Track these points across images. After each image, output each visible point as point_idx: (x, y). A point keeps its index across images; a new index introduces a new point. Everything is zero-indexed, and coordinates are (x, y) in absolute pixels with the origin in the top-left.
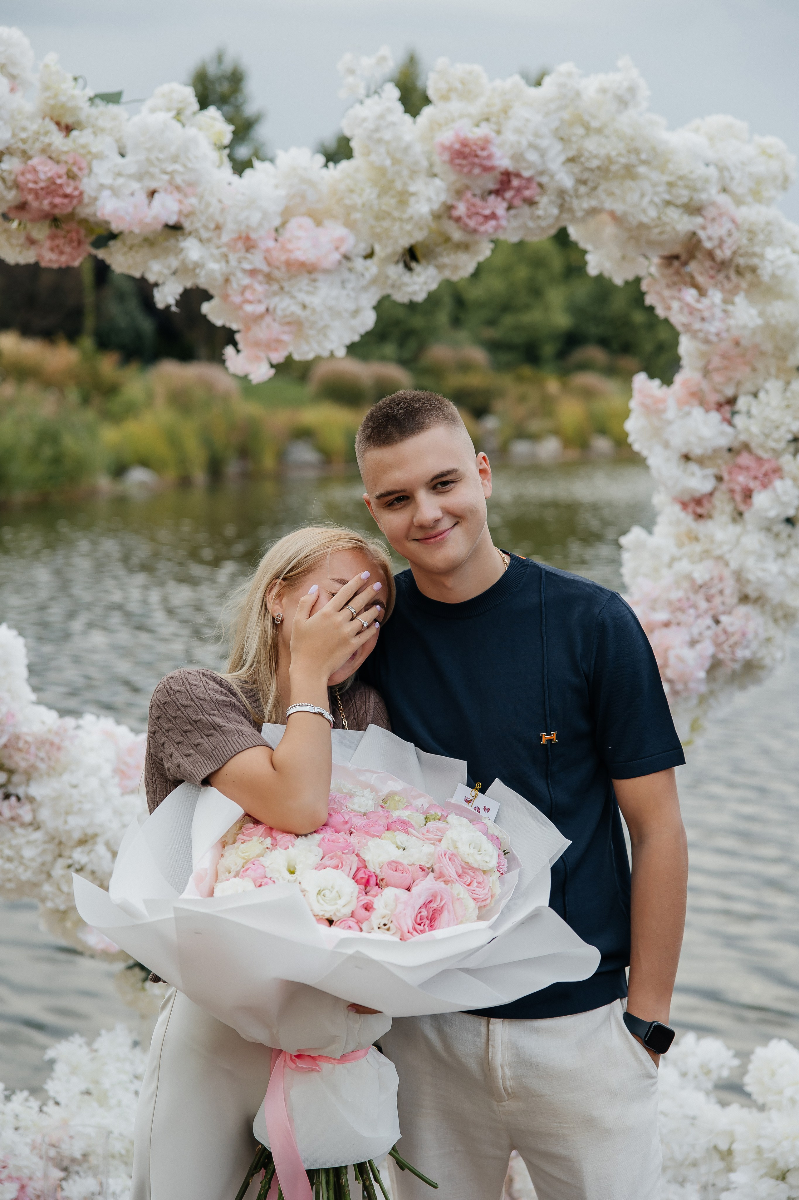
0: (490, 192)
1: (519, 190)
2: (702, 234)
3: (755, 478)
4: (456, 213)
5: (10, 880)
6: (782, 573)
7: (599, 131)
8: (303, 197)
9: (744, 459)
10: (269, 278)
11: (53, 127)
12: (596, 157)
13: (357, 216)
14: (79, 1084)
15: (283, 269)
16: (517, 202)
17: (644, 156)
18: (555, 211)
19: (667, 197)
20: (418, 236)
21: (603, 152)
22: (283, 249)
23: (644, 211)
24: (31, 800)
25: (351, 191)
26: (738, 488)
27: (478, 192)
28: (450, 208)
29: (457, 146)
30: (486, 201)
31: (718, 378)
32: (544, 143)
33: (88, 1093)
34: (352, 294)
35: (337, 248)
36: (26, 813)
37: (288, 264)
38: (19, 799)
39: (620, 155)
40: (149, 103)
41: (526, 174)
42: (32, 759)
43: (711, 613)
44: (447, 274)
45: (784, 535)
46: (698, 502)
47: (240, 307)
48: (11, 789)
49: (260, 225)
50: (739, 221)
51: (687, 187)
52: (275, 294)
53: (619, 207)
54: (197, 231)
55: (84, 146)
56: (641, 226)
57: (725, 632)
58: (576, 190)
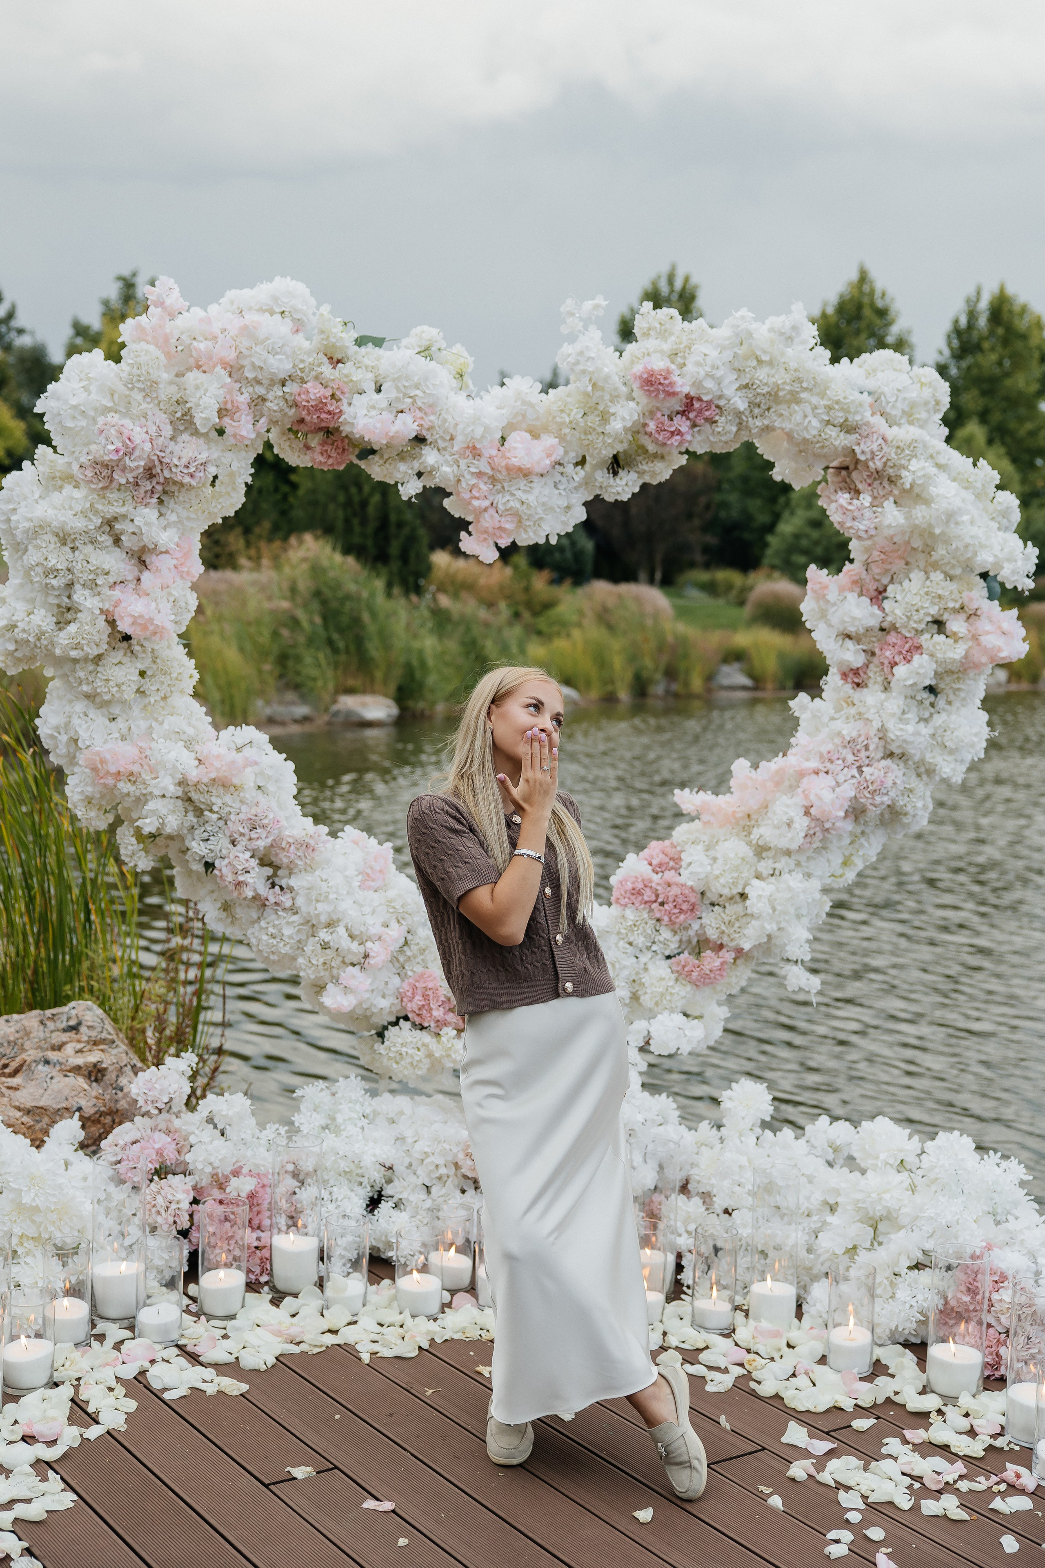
0: (678, 413)
1: (700, 412)
2: (856, 448)
3: (900, 653)
4: (648, 429)
5: (273, 953)
6: (917, 733)
7: (771, 363)
8: (524, 416)
9: (892, 638)
10: (493, 480)
11: (325, 360)
12: (766, 384)
13: (567, 431)
14: (319, 1120)
15: (504, 473)
16: (700, 421)
17: (805, 385)
18: (734, 429)
19: (826, 418)
20: (620, 448)
21: (772, 380)
22: (504, 457)
23: (806, 428)
24: (291, 889)
25: (562, 411)
26: (886, 662)
27: (667, 413)
28: (645, 425)
29: (645, 376)
30: (672, 420)
31: (876, 570)
32: (719, 374)
33: (325, 1127)
34: (563, 493)
35: (549, 456)
36: (286, 900)
37: (508, 468)
38: (282, 888)
39: (784, 383)
40: (404, 342)
41: (705, 398)
42: (293, 857)
43: (857, 764)
44: (647, 479)
45: (927, 703)
46: (856, 672)
47: (469, 503)
48: (277, 881)
49: (483, 436)
50: (890, 438)
51: (842, 409)
52: (499, 492)
53: (788, 426)
54: (436, 441)
55: (346, 376)
56: (805, 440)
57: (866, 781)
58: (752, 411)
